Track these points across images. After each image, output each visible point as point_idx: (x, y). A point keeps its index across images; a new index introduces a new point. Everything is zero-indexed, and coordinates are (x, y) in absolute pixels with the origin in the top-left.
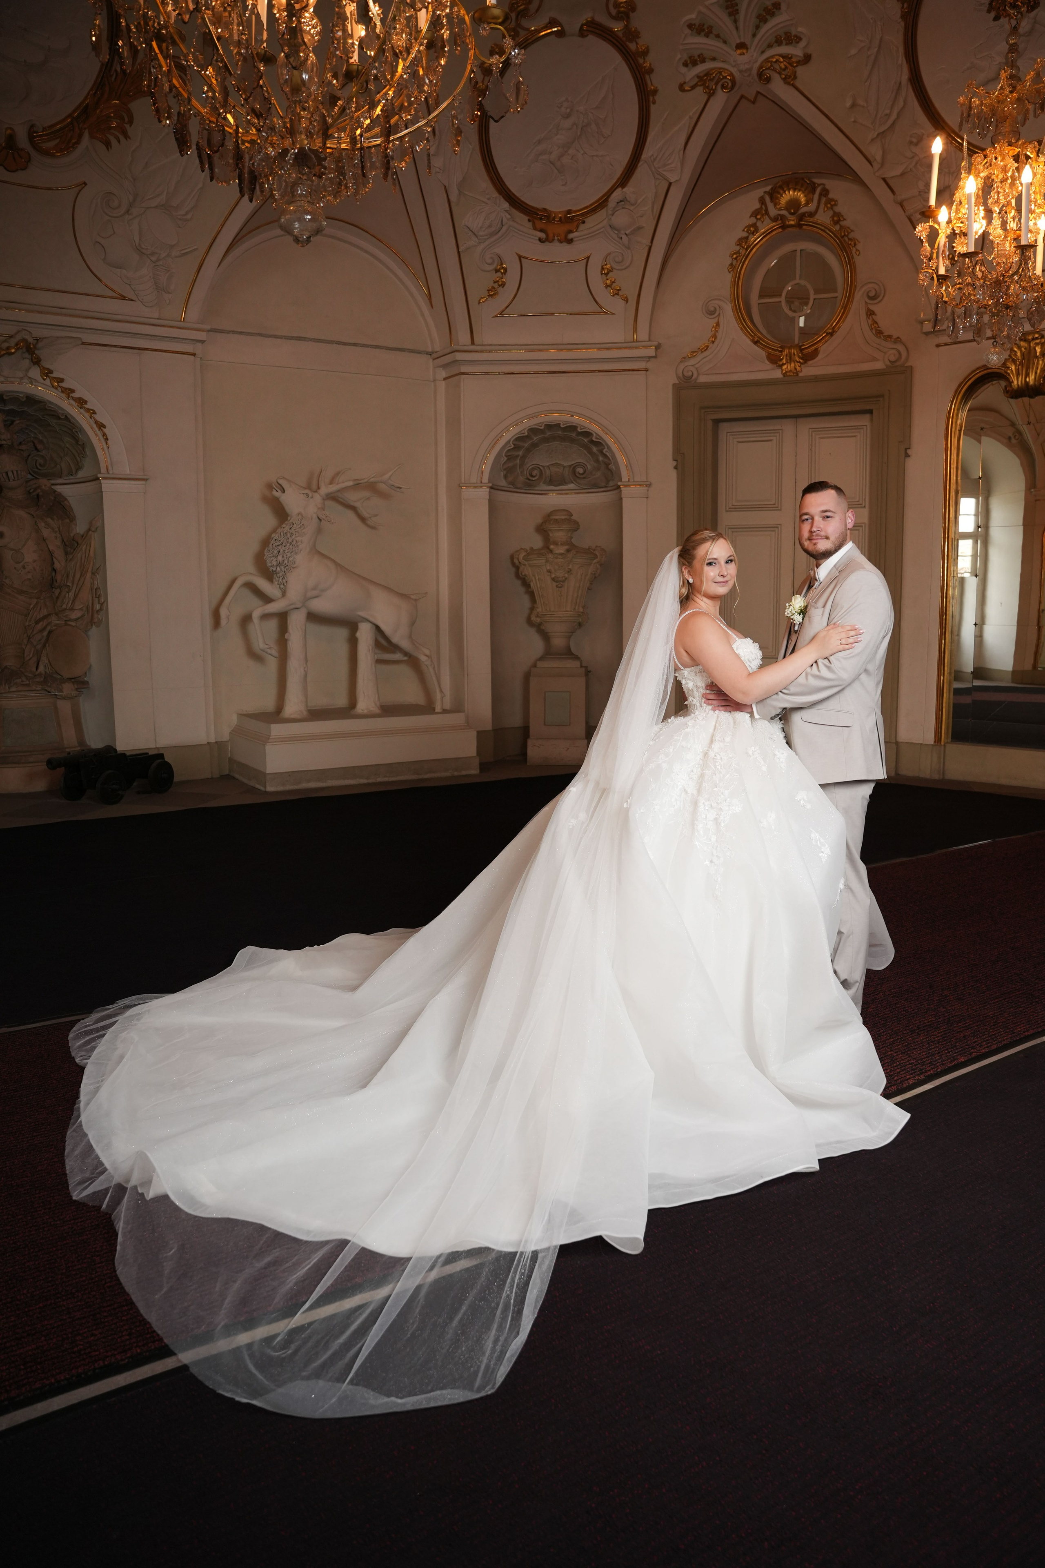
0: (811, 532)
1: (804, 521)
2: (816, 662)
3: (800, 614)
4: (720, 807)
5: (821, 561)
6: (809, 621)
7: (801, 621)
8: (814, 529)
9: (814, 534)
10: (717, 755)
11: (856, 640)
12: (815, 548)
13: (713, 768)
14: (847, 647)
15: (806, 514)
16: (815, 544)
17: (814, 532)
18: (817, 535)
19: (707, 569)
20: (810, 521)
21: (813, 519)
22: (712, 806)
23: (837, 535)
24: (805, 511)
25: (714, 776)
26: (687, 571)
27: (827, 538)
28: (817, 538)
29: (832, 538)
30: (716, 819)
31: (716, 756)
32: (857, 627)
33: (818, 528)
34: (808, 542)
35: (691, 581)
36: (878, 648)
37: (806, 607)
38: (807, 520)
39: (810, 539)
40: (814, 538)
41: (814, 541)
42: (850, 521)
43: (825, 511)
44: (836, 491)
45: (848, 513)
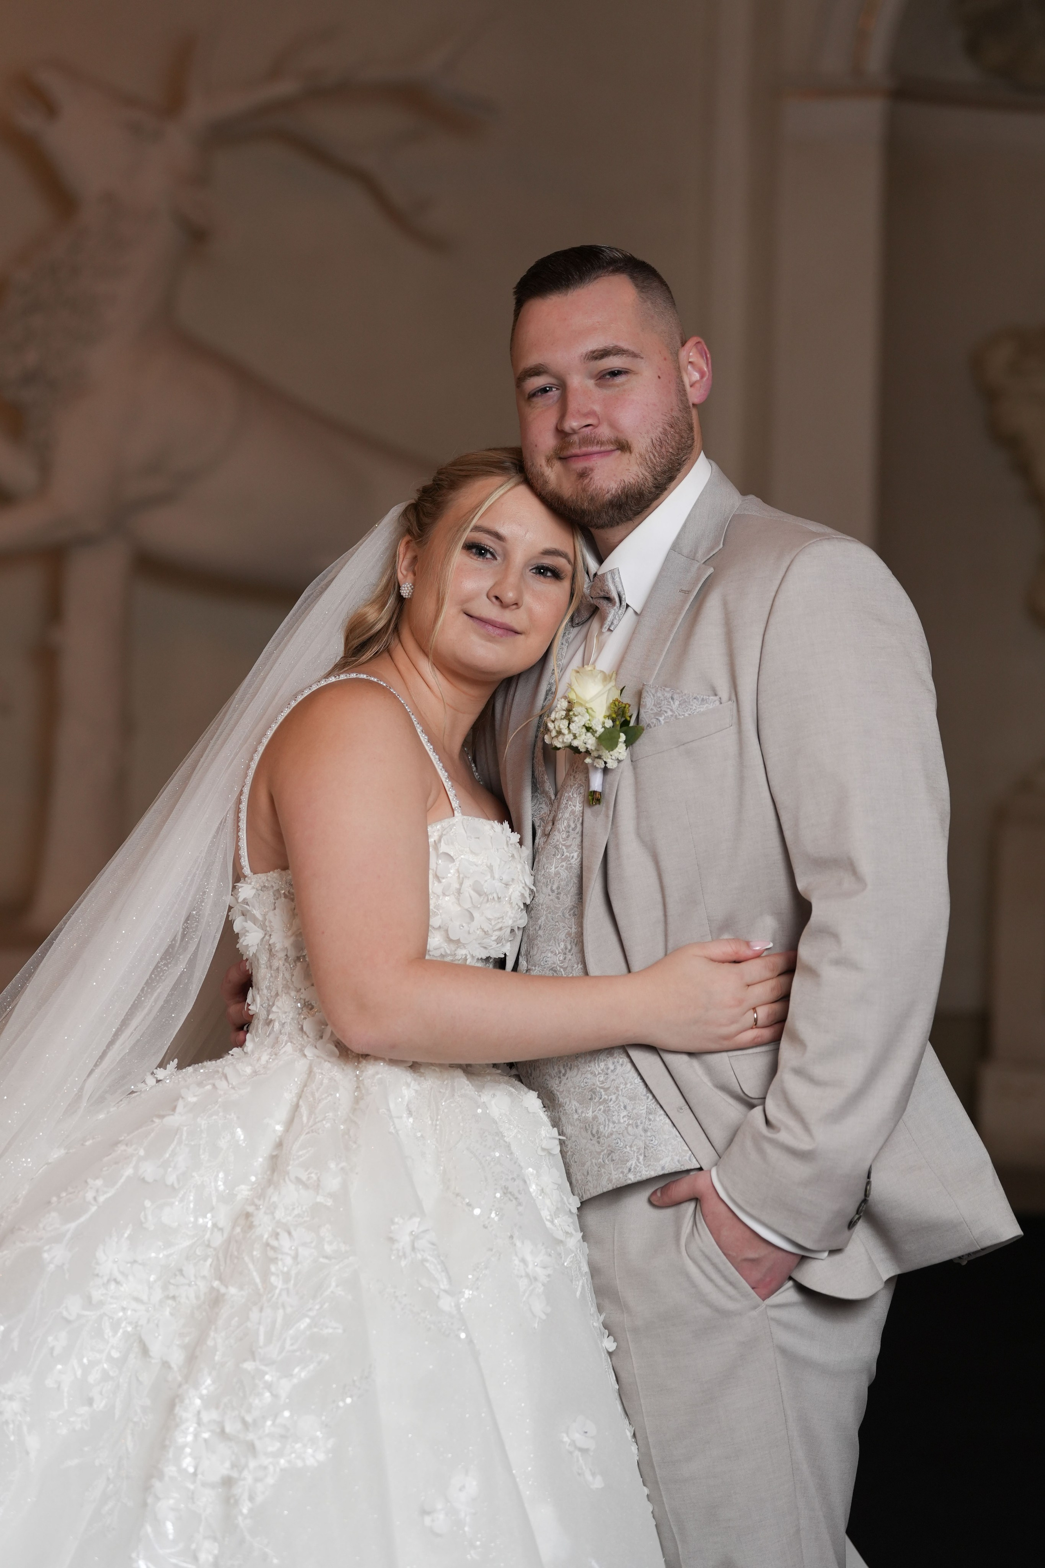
0: (561, 433)
1: (532, 395)
4: (251, 1436)
8: (573, 422)
9: (575, 438)
10: (284, 1236)
12: (584, 490)
13: (258, 1280)
15: (537, 371)
16: (583, 475)
17: (574, 432)
18: (586, 441)
20: (555, 393)
21: (562, 386)
22: (223, 1429)
23: (656, 433)
24: (532, 360)
25: (254, 1315)
27: (623, 447)
28: (584, 449)
29: (641, 443)
30: (228, 1482)
31: (276, 1235)
33: (587, 415)
34: (557, 465)
38: (544, 390)
39: (562, 456)
40: (575, 450)
41: (579, 465)
42: (696, 376)
43: (604, 354)
44: (632, 277)
45: (683, 354)
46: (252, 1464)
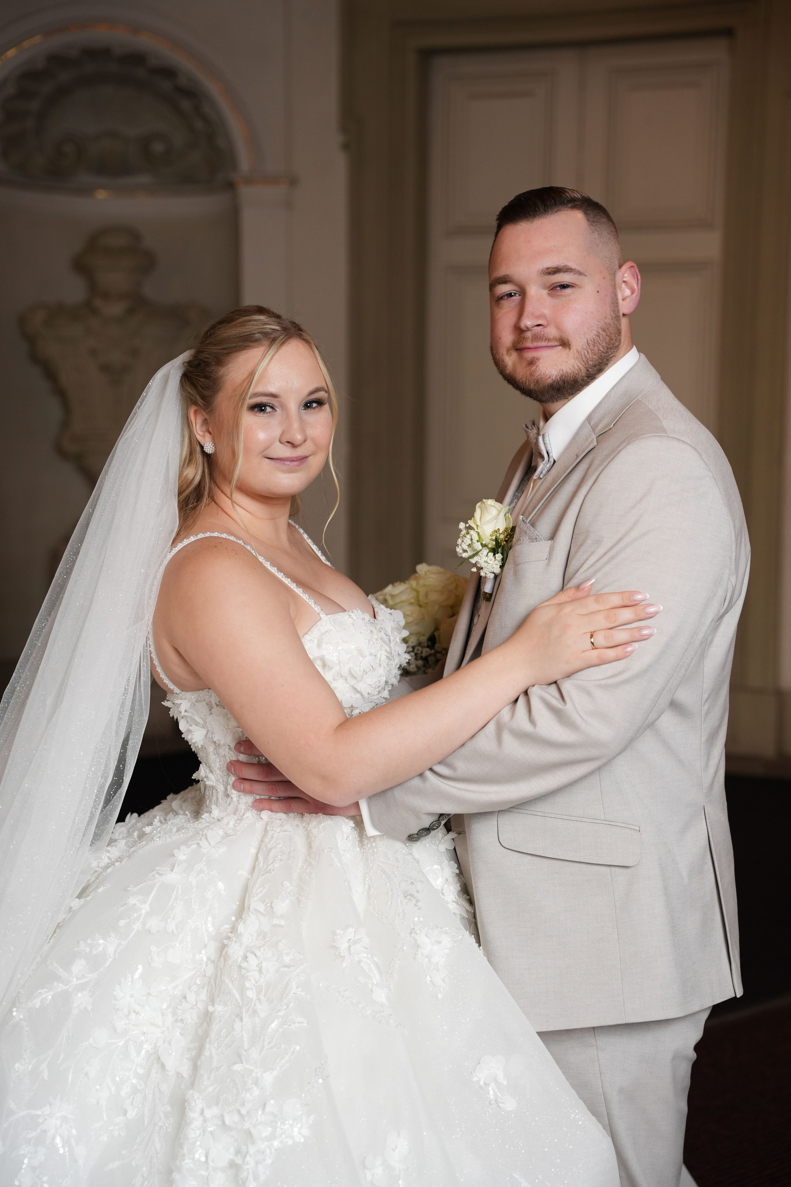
0: (519, 330)
1: (501, 298)
2: (526, 693)
3: (494, 551)
4: (247, 1126)
5: (552, 406)
6: (516, 573)
7: (497, 570)
8: (527, 322)
9: (529, 334)
10: (251, 957)
11: (637, 635)
12: (531, 375)
13: (237, 996)
14: (611, 653)
15: (505, 280)
16: (532, 363)
17: (528, 329)
18: (536, 337)
19: (249, 419)
20: (517, 298)
21: (523, 292)
22: (223, 1122)
23: (592, 335)
24: (502, 271)
25: (237, 1025)
26: (199, 420)
27: (565, 343)
28: (535, 344)
29: (578, 343)
30: (232, 1165)
31: (245, 958)
32: (639, 597)
33: (538, 317)
34: (514, 355)
35: (209, 448)
36: (706, 644)
37: (511, 532)
38: (510, 295)
39: (518, 348)
40: (529, 344)
41: (529, 355)
42: (628, 292)
43: (556, 271)
44: (586, 213)
45: (619, 275)
46: (252, 1150)
